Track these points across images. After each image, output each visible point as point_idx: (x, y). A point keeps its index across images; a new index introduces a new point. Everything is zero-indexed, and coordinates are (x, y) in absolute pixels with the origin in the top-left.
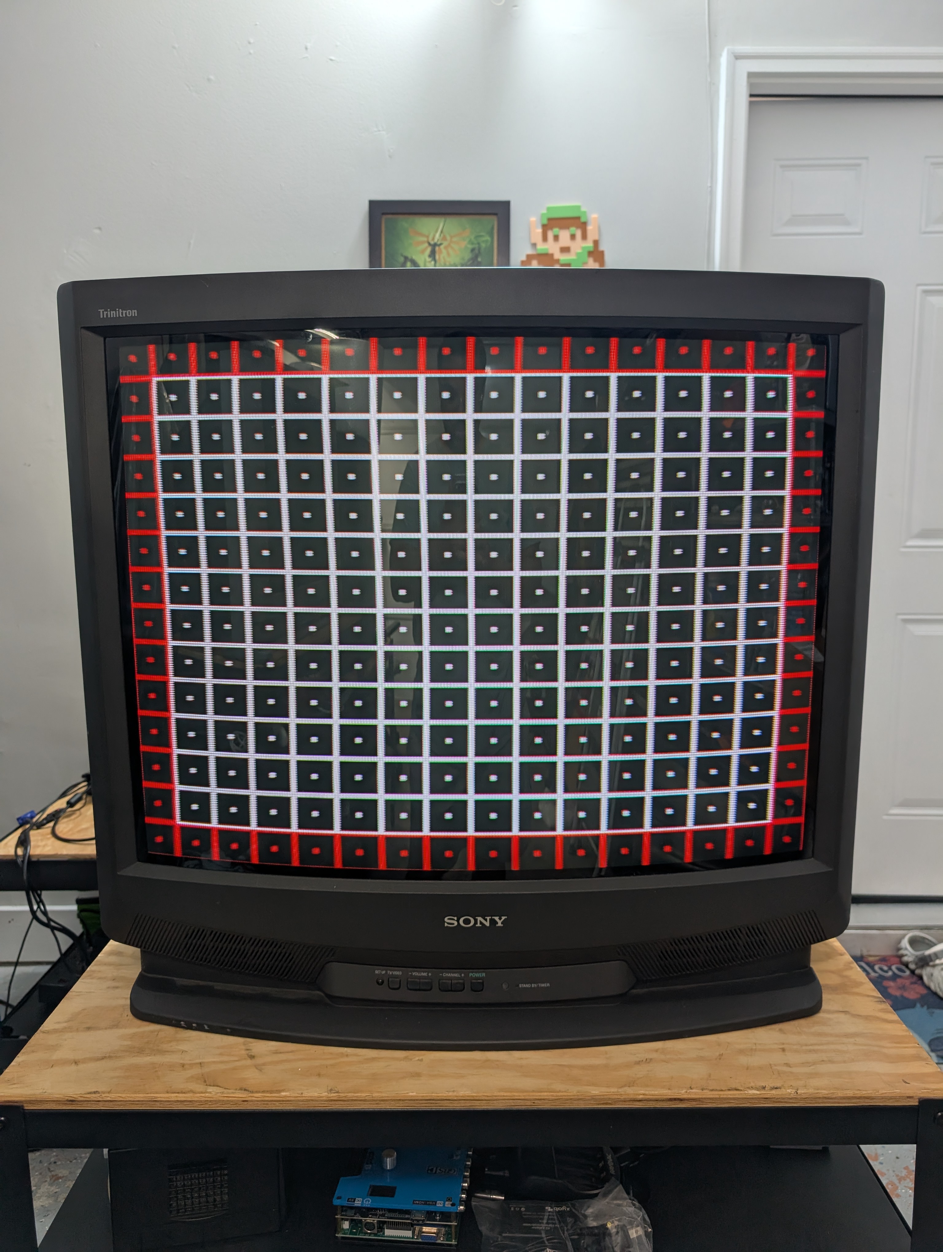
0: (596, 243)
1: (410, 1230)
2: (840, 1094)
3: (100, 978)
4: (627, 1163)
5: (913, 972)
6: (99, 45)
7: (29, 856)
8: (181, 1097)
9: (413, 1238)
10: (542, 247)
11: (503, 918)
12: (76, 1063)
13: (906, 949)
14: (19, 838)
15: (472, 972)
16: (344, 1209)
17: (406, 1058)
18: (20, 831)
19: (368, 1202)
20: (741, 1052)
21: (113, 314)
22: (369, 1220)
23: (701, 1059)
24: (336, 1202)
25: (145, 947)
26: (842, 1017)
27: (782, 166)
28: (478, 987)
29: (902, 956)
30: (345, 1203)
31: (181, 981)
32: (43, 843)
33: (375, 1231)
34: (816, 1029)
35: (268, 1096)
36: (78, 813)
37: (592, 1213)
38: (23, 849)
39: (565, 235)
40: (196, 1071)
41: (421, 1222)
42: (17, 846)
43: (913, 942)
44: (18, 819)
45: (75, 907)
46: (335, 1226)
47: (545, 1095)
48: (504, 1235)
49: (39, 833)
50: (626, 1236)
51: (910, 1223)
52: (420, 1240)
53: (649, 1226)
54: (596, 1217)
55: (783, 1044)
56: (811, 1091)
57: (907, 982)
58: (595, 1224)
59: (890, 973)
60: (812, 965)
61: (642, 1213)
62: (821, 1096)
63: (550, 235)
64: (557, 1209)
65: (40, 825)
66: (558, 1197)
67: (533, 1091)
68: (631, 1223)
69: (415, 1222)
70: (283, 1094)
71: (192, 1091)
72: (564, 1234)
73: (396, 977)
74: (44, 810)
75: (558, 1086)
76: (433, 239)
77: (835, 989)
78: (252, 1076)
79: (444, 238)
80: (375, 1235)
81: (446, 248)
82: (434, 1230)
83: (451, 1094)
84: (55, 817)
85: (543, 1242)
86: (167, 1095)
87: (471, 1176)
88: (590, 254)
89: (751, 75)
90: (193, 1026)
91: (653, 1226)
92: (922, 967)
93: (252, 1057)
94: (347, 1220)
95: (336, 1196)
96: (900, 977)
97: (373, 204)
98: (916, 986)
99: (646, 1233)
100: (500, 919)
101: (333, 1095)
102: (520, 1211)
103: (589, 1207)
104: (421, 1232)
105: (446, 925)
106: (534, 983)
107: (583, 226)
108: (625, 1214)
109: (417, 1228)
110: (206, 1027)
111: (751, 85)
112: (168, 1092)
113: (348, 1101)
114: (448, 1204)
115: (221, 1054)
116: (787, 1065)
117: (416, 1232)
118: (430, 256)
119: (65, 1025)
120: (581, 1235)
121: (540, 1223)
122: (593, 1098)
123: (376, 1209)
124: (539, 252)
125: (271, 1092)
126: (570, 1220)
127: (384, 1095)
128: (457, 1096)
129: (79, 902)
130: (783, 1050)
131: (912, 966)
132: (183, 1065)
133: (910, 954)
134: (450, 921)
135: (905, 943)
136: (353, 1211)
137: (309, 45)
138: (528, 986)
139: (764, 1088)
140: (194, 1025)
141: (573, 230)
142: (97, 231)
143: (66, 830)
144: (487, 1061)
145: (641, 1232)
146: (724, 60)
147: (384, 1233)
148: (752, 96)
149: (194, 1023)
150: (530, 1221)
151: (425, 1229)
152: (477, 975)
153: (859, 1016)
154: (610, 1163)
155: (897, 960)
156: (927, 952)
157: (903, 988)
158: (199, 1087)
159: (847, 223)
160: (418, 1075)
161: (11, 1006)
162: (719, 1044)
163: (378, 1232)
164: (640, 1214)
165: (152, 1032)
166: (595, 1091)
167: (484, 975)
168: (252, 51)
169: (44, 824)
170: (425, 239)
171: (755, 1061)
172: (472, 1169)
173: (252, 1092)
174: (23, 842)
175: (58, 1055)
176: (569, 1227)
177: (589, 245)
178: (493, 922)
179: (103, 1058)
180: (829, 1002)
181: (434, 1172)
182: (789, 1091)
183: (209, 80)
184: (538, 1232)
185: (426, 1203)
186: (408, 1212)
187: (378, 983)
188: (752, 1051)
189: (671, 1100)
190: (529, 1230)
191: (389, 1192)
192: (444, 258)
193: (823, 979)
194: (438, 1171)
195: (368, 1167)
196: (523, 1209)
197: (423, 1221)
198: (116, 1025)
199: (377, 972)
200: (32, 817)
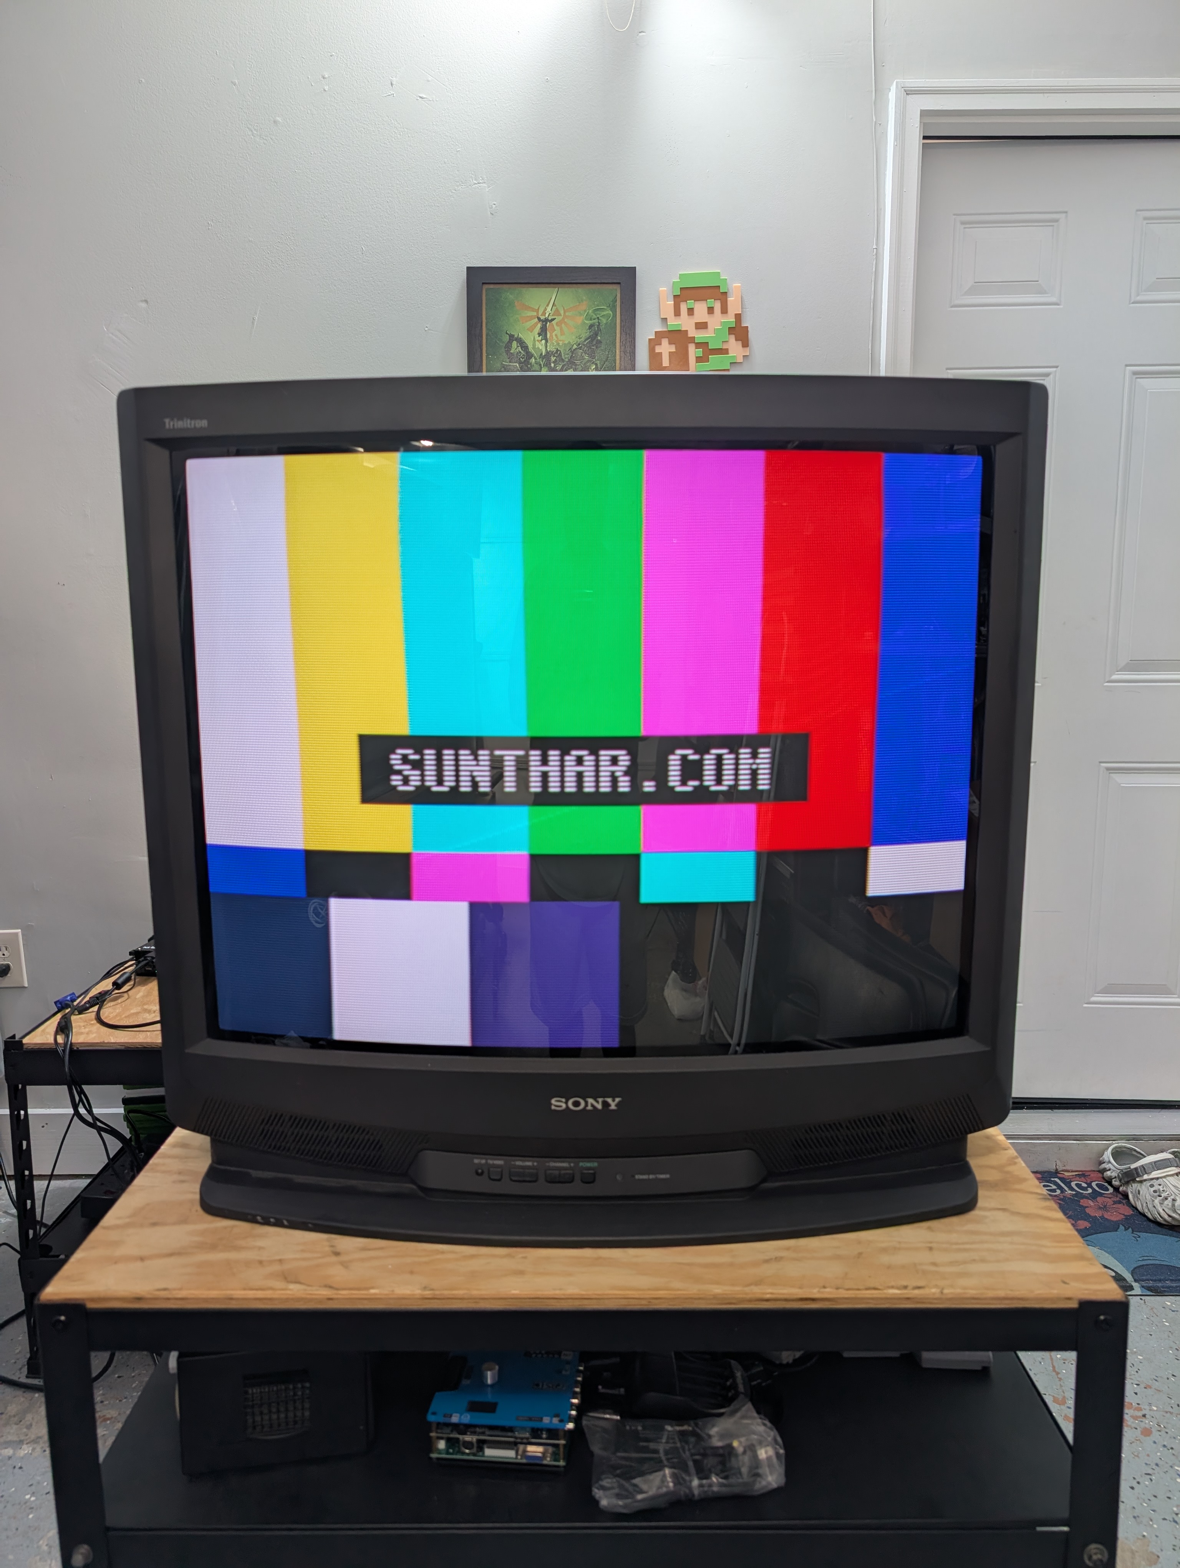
0: (738, 317)
1: (512, 1449)
2: (991, 1294)
3: (164, 1172)
4: (759, 1381)
5: (1116, 1189)
6: (143, 80)
7: (71, 1043)
8: (260, 1294)
9: (516, 1458)
10: (674, 323)
11: (617, 1100)
12: (142, 1259)
13: (1109, 1162)
14: (59, 1023)
15: (583, 1162)
16: (439, 1425)
17: (508, 1256)
18: (59, 1016)
19: (467, 1418)
20: (884, 1250)
21: (180, 424)
22: (468, 1438)
23: (838, 1257)
24: (431, 1418)
25: (215, 1135)
26: (1000, 1215)
27: (962, 223)
28: (590, 1179)
29: (1105, 1170)
30: (441, 1419)
31: (255, 1173)
32: (87, 1030)
33: (474, 1450)
34: (970, 1227)
35: (356, 1294)
36: (126, 995)
37: (717, 1433)
38: (63, 1036)
39: (701, 309)
40: (276, 1268)
41: (525, 1441)
42: (56, 1033)
43: (1118, 1154)
44: (56, 1003)
45: (121, 1110)
46: (430, 1446)
47: (661, 1294)
48: (619, 1454)
49: (80, 1018)
50: (755, 1456)
51: (1070, 1437)
52: (524, 1461)
53: (781, 1447)
54: (722, 1436)
55: (931, 1242)
56: (959, 1291)
57: (1110, 1202)
58: (720, 1444)
59: (1090, 1191)
60: (968, 1159)
61: (773, 1434)
62: (968, 1296)
63: (684, 308)
64: (678, 1428)
65: (82, 1010)
66: (678, 1416)
67: (649, 1289)
68: (760, 1443)
69: (519, 1440)
70: (373, 1291)
71: (271, 1289)
72: (685, 1453)
73: (498, 1166)
74: (86, 992)
75: (676, 1284)
76: (544, 314)
77: (994, 1186)
78: (337, 1273)
79: (557, 313)
80: (474, 1455)
81: (557, 324)
82: (540, 1449)
83: (557, 1292)
84: (100, 1000)
85: (661, 1461)
86: (243, 1292)
87: (582, 1392)
88: (731, 330)
89: (924, 113)
90: (270, 1222)
91: (786, 1447)
92: (1127, 1183)
93: (337, 1254)
94: (442, 1438)
95: (431, 1411)
96: (1101, 1195)
97: (473, 273)
98: (1120, 1206)
99: (777, 1454)
100: (614, 1101)
101: (427, 1293)
102: (637, 1431)
103: (713, 1426)
104: (525, 1451)
105: (553, 1107)
106: (653, 1174)
107: (723, 297)
108: (754, 1433)
109: (521, 1447)
110: (286, 1223)
111: (924, 125)
112: (245, 1289)
113: (444, 1299)
114: (555, 1420)
115: (303, 1251)
116: (934, 1264)
117: (520, 1452)
118: (539, 334)
119: (127, 1220)
120: (704, 1455)
121: (658, 1442)
122: (715, 1297)
123: (475, 1426)
124: (670, 329)
125: (359, 1289)
126: (692, 1439)
127: (483, 1292)
128: (564, 1295)
129: (126, 1102)
130: (931, 1249)
131: (1116, 1183)
132: (261, 1262)
133: (1113, 1169)
134: (558, 1104)
135: (1108, 1155)
136: (450, 1428)
137: (394, 80)
138: (645, 1177)
139: (906, 1287)
140: (272, 1220)
141: (711, 302)
142: (144, 305)
143: (111, 1015)
144: (599, 1258)
145: (771, 1452)
146: (892, 96)
147: (484, 1453)
148: (925, 138)
149: (272, 1218)
150: (647, 1440)
151: (531, 1448)
152: (588, 1165)
153: (1018, 1214)
154: (739, 1380)
155: (1100, 1175)
156: (1133, 1166)
157: (1105, 1208)
158: (279, 1284)
159: (1041, 291)
160: (521, 1273)
161: (45, 1225)
162: (859, 1242)
163: (478, 1451)
164: (772, 1434)
165: (225, 1228)
166: (717, 1290)
167: (595, 1164)
168: (326, 88)
169: (88, 1009)
170: (535, 314)
171: (900, 1259)
172: (583, 1385)
173: (337, 1289)
174: (64, 1028)
175: (120, 1252)
176: (691, 1446)
177: (730, 319)
178: (606, 1105)
179: (171, 1255)
180: (985, 1199)
181: (541, 1386)
182: (933, 1290)
183: (275, 122)
184: (656, 1451)
185: (530, 1419)
186: (511, 1429)
187: (477, 1174)
188: (896, 1250)
189: (802, 1300)
190: (646, 1450)
191: (490, 1408)
192: (556, 335)
193: (980, 1174)
194: (545, 1386)
195: (465, 1382)
196: (640, 1428)
197: (527, 1439)
198: (184, 1221)
199: (476, 1161)
200: (73, 1000)
